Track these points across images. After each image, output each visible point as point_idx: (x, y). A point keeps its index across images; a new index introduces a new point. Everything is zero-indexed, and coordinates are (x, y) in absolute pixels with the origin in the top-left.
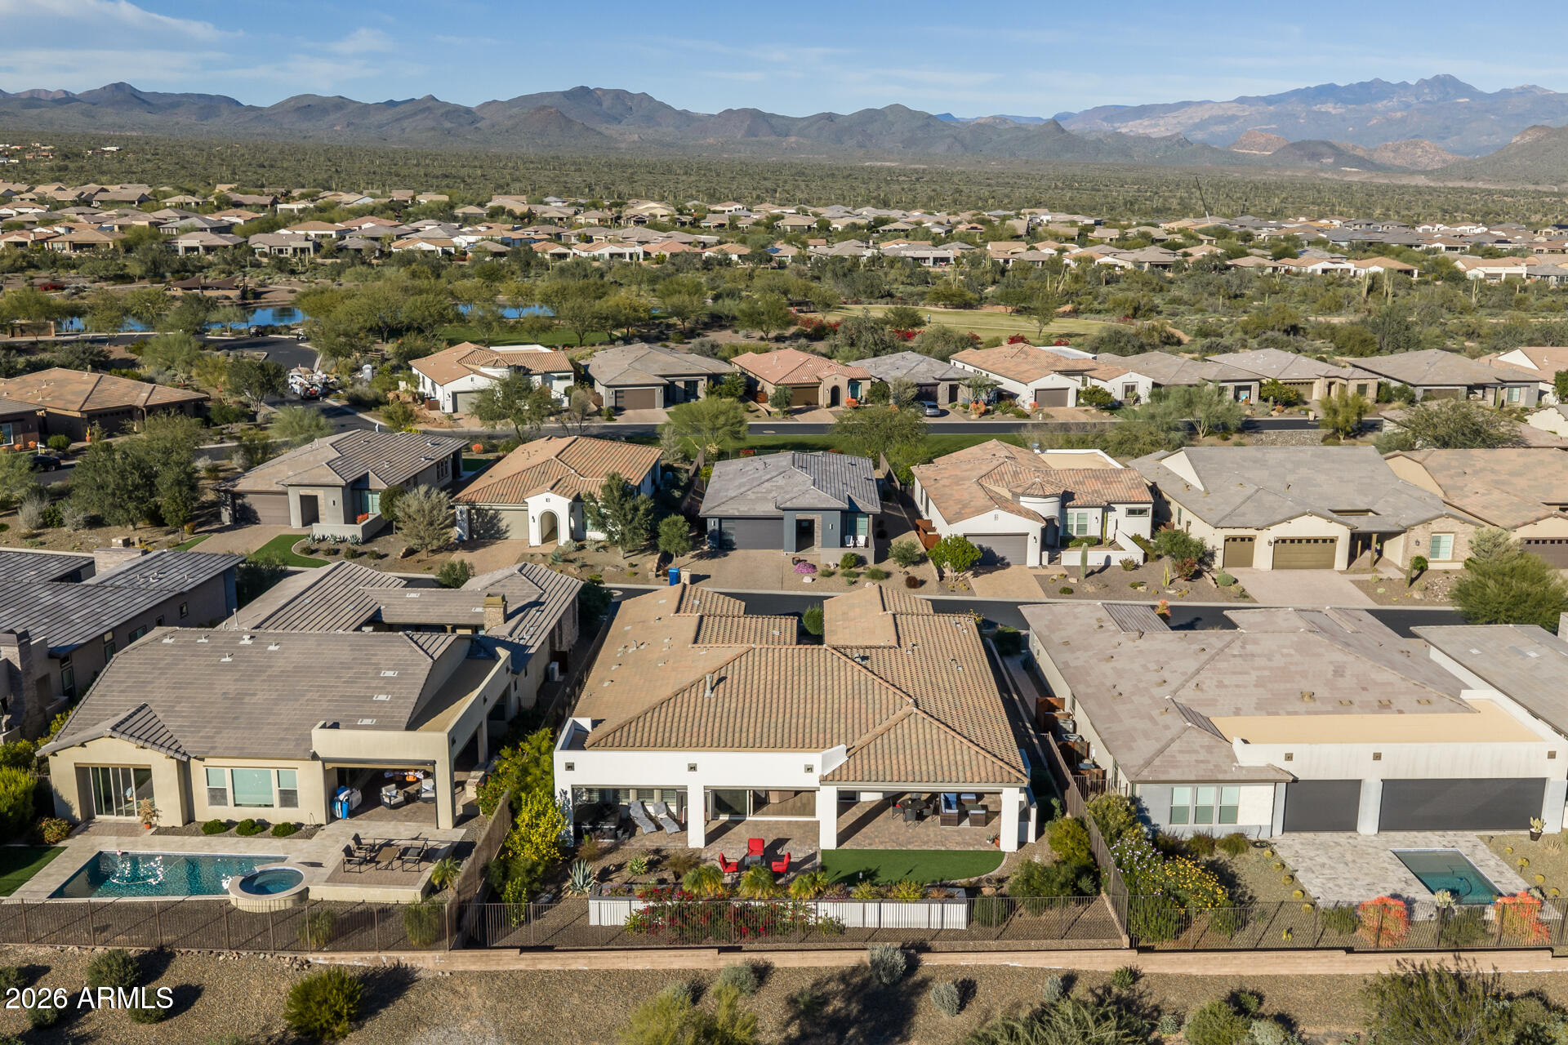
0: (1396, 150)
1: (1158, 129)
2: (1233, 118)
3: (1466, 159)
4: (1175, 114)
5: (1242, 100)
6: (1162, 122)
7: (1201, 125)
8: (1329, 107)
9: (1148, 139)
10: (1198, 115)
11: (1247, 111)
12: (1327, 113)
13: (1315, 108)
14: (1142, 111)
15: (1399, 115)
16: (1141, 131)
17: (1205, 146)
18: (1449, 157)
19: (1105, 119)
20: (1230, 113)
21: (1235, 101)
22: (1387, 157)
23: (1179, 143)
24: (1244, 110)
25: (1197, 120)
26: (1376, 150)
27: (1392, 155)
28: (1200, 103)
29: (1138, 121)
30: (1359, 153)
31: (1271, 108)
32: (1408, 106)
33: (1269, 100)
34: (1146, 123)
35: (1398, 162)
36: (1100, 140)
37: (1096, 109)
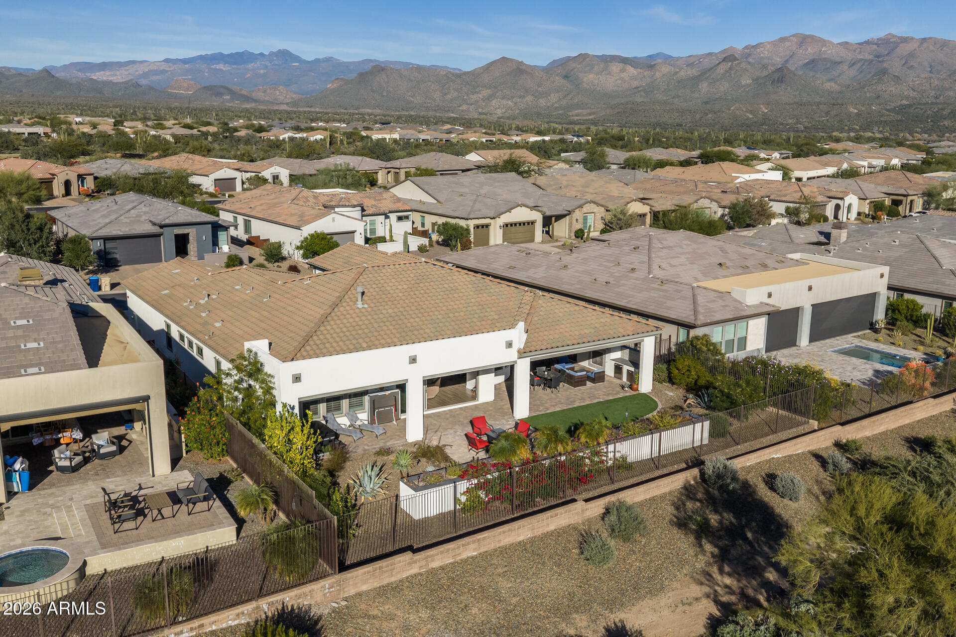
0: (265, 92)
1: (118, 77)
2: (163, 72)
3: (304, 96)
4: (126, 68)
5: (167, 61)
6: (118, 73)
7: (145, 75)
8: (221, 66)
9: (111, 83)
10: (141, 69)
11: (171, 68)
12: (220, 70)
13: (213, 67)
14: (104, 66)
15: (262, 72)
16: (105, 78)
17: (150, 88)
18: (294, 96)
19: (80, 70)
20: (162, 68)
21: (163, 61)
22: (260, 95)
23: (133, 86)
24: (170, 67)
25: (141, 73)
26: (253, 91)
27: (263, 94)
28: (142, 62)
29: (102, 72)
30: (244, 93)
31: (187, 66)
32: (266, 67)
33: (185, 61)
34: (108, 74)
35: (267, 98)
36: (79, 83)
37: (72, 64)
